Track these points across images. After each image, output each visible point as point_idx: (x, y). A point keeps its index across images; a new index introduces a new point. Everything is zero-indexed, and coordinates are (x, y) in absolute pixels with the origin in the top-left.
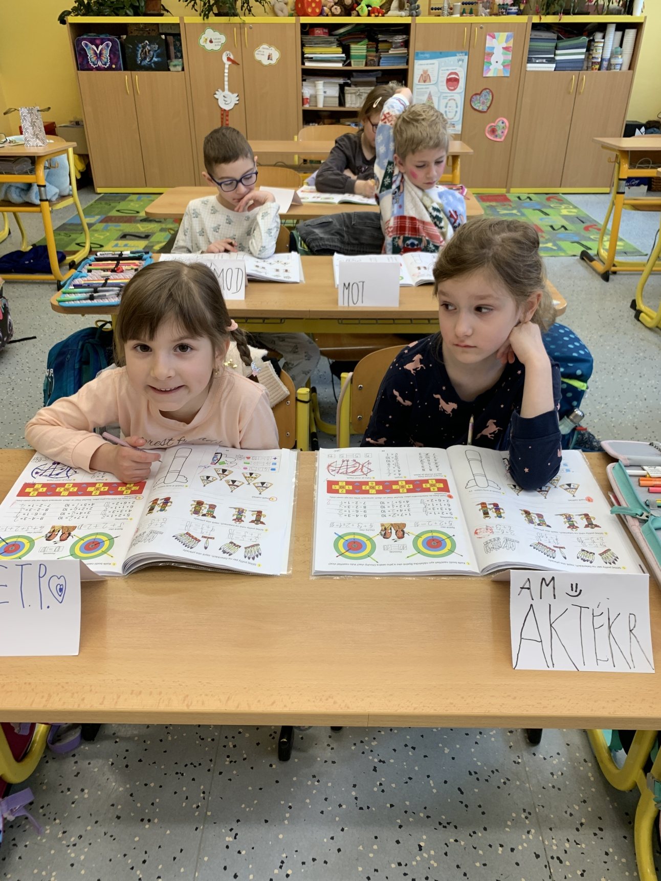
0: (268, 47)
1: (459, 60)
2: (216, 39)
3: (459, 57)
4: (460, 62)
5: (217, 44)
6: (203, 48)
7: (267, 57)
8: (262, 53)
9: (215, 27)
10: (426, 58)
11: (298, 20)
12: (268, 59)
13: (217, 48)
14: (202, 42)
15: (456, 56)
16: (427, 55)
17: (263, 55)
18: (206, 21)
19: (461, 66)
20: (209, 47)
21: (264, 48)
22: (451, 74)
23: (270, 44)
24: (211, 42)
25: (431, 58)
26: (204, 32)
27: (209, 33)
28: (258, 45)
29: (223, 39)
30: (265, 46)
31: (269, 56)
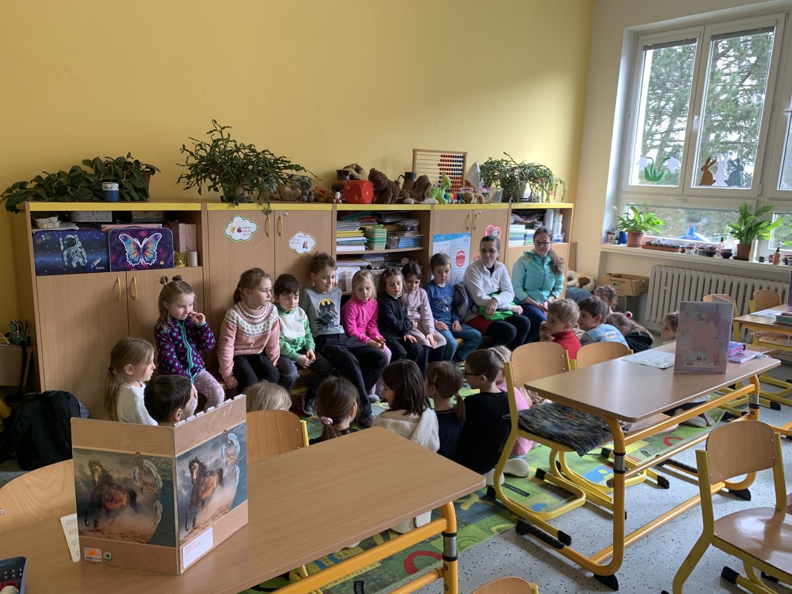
0: (303, 235)
1: (465, 241)
2: (246, 228)
3: (465, 238)
4: (466, 242)
5: (246, 233)
6: (230, 239)
7: (302, 246)
8: (297, 241)
9: (245, 215)
10: (442, 240)
11: (335, 207)
12: (304, 247)
13: (247, 237)
14: (228, 231)
15: (462, 237)
16: (443, 238)
17: (298, 243)
18: (236, 208)
19: (466, 246)
20: (237, 236)
21: (299, 236)
22: (460, 252)
23: (306, 232)
24: (239, 231)
25: (446, 239)
26: (232, 220)
27: (238, 222)
28: (294, 234)
29: (253, 227)
30: (301, 234)
31: (304, 244)
